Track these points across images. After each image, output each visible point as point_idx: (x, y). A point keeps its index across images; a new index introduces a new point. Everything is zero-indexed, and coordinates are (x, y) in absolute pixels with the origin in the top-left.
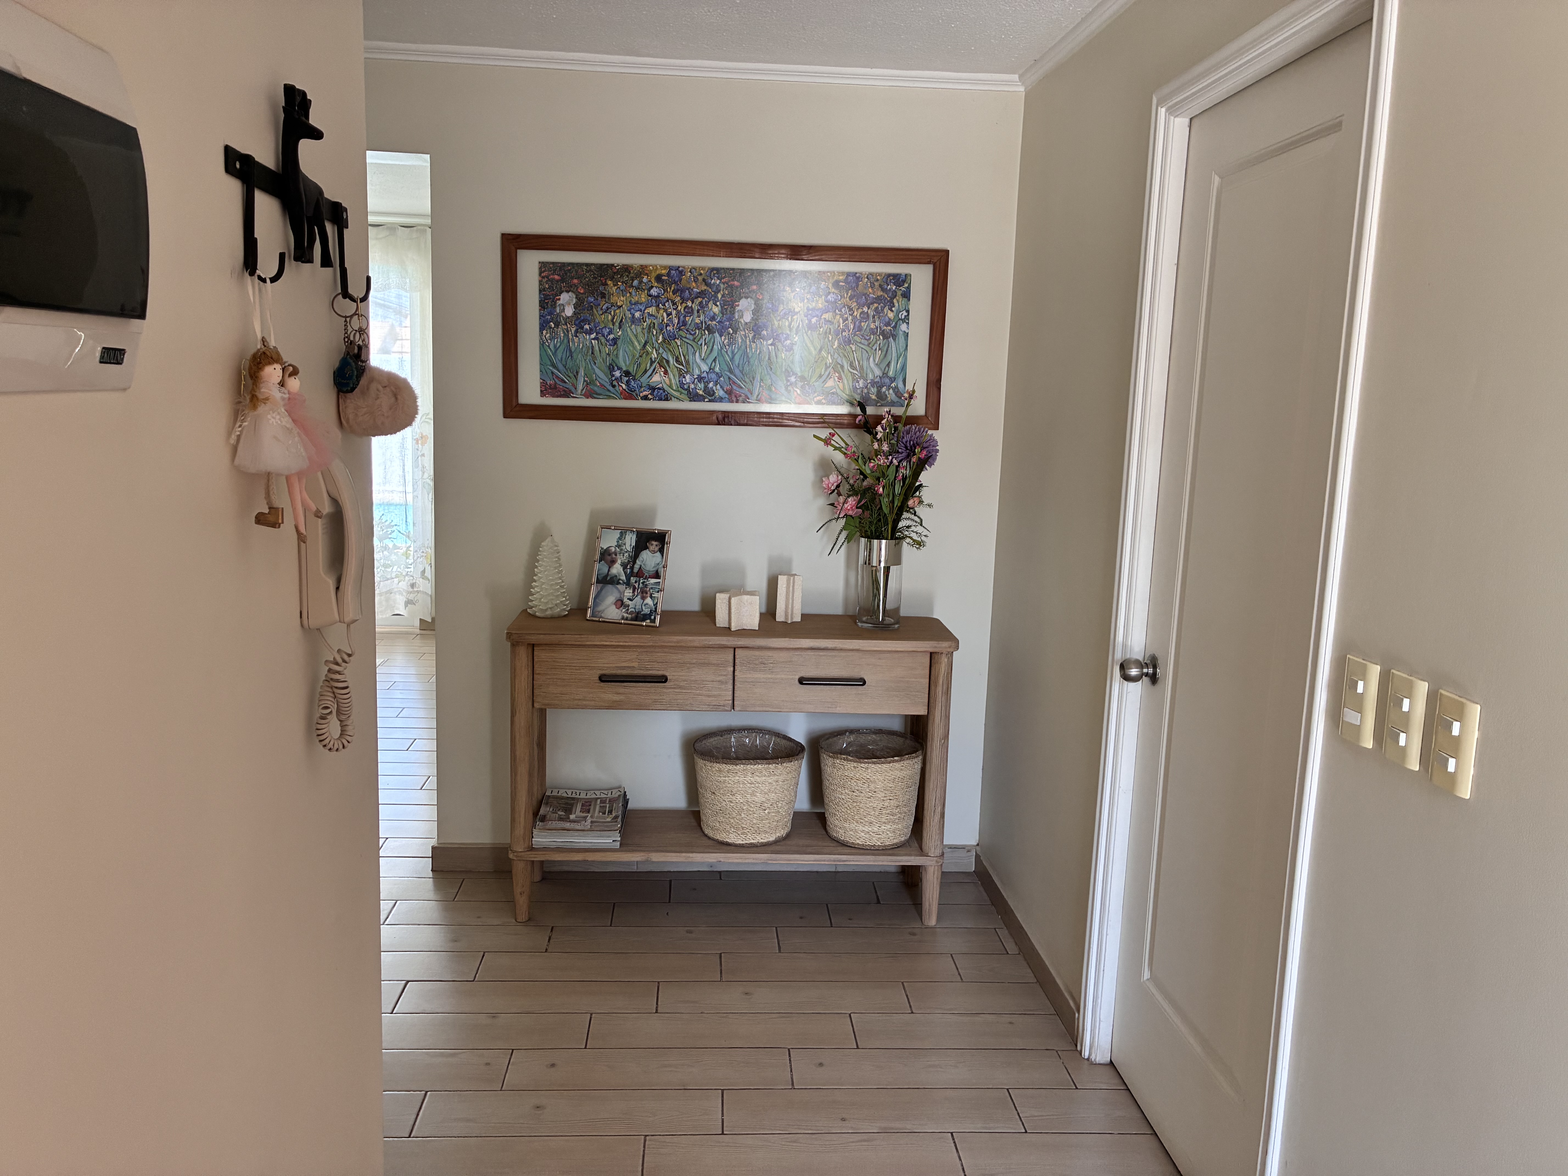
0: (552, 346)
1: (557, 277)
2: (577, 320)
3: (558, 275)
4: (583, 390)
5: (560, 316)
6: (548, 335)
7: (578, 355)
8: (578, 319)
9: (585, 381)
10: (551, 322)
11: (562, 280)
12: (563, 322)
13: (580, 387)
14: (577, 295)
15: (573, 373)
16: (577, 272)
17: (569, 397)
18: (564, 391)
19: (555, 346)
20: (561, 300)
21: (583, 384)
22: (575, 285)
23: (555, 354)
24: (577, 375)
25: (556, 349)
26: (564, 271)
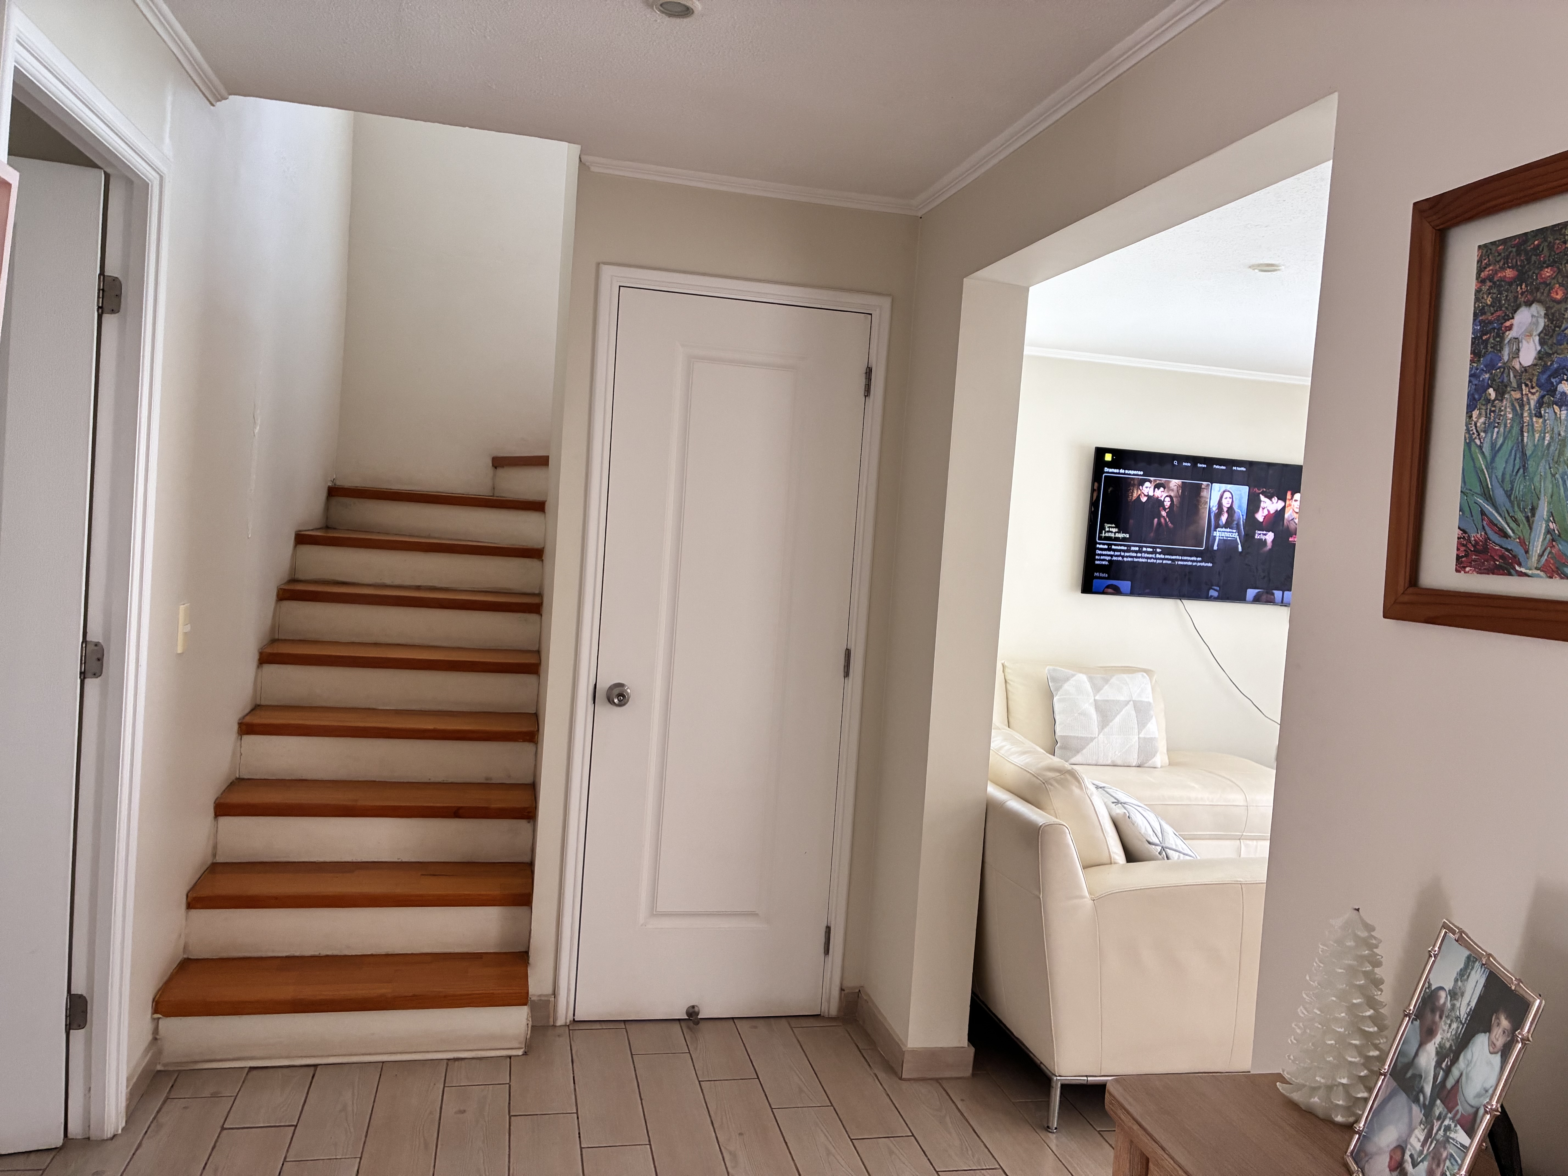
0: (1486, 449)
1: (1509, 273)
2: (1543, 372)
3: (1512, 267)
4: (1541, 556)
5: (1509, 368)
6: (1482, 420)
7: (1538, 465)
8: (1545, 368)
9: (1549, 531)
10: (1490, 386)
11: (1521, 278)
12: (1514, 385)
13: (1537, 545)
14: (1547, 309)
15: (1523, 511)
16: (1551, 247)
17: (1510, 574)
18: (1502, 557)
19: (1493, 445)
20: (1515, 328)
21: (1544, 539)
22: (1545, 283)
23: (1490, 465)
24: (1533, 515)
25: (1495, 452)
26: (1527, 253)
